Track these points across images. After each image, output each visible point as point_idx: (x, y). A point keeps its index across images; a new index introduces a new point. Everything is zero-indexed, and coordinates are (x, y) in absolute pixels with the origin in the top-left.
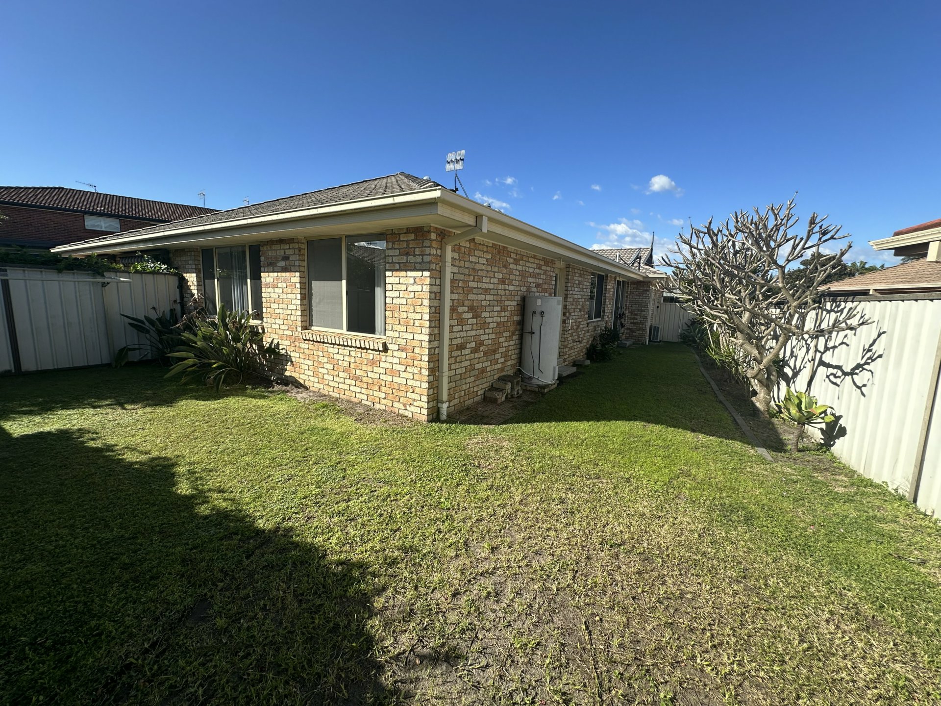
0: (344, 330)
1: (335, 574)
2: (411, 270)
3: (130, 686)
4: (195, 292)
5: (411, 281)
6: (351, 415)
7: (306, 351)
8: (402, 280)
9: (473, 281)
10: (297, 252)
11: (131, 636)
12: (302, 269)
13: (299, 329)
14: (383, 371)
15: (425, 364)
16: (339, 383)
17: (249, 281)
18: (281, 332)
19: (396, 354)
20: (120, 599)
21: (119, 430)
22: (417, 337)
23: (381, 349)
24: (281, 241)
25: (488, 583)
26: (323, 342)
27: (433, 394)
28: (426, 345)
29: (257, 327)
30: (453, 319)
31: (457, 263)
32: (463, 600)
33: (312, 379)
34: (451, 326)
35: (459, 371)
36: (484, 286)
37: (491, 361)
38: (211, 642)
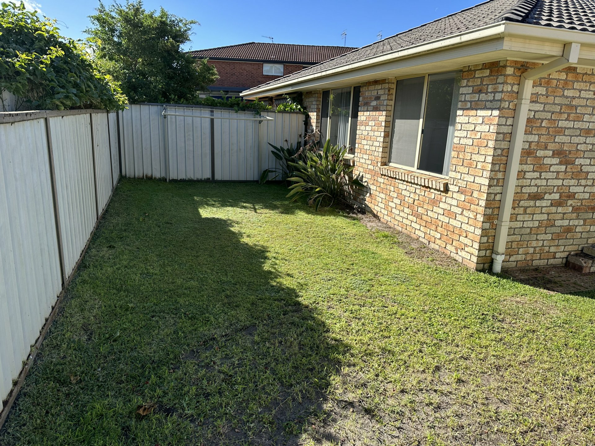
0: (415, 169)
1: (327, 344)
2: (481, 109)
4: (315, 128)
5: (480, 120)
7: (382, 185)
8: (472, 120)
9: (566, 120)
10: (387, 91)
12: (389, 108)
13: (379, 164)
14: (441, 212)
15: (481, 210)
16: (403, 218)
17: (350, 119)
18: (366, 166)
19: (455, 195)
22: (478, 180)
23: (442, 189)
24: (376, 82)
26: (395, 178)
27: (487, 242)
28: (485, 189)
29: (349, 160)
30: (526, 164)
31: (542, 99)
32: (406, 398)
33: (383, 211)
34: (521, 174)
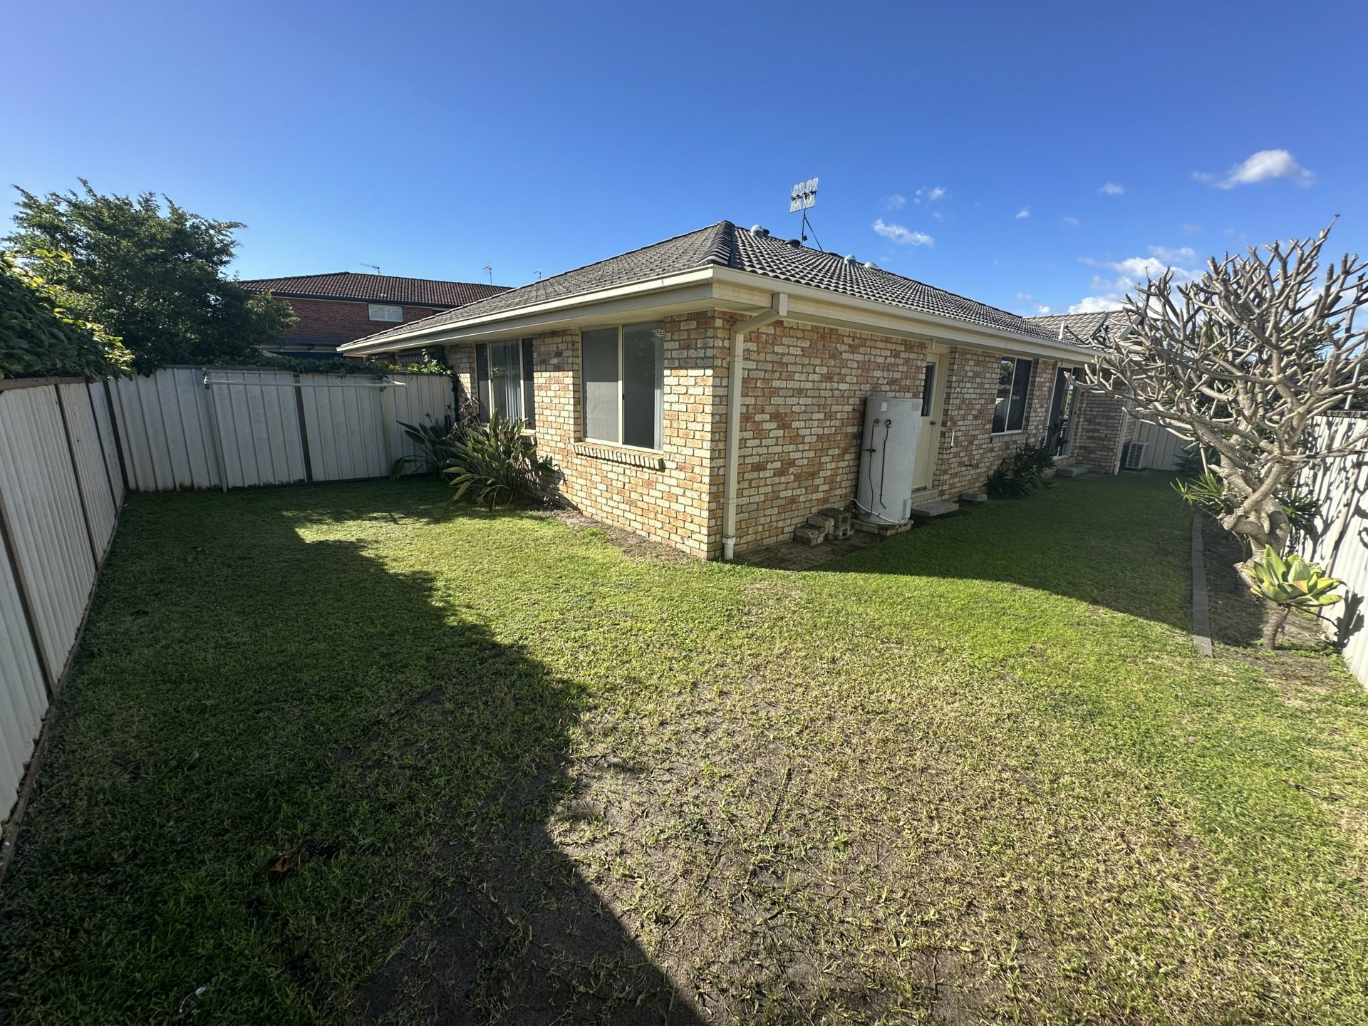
0: (620, 444)
1: (553, 689)
2: (692, 368)
3: (379, 735)
4: (469, 396)
5: (692, 381)
6: (621, 545)
7: (579, 468)
8: (682, 381)
9: (779, 379)
10: (570, 345)
11: (382, 703)
12: (576, 367)
13: (572, 440)
14: (659, 495)
15: (705, 488)
16: (613, 507)
17: (522, 382)
18: (553, 444)
19: (674, 473)
20: (377, 677)
21: (391, 544)
22: (698, 453)
23: (657, 467)
24: (554, 333)
25: (702, 722)
26: (597, 458)
27: (716, 525)
28: (707, 463)
29: (529, 437)
30: (746, 430)
31: (754, 356)
32: (668, 730)
33: (584, 501)
34: (743, 441)
35: (756, 499)
36: (797, 385)
37: (806, 488)
38: (440, 718)
